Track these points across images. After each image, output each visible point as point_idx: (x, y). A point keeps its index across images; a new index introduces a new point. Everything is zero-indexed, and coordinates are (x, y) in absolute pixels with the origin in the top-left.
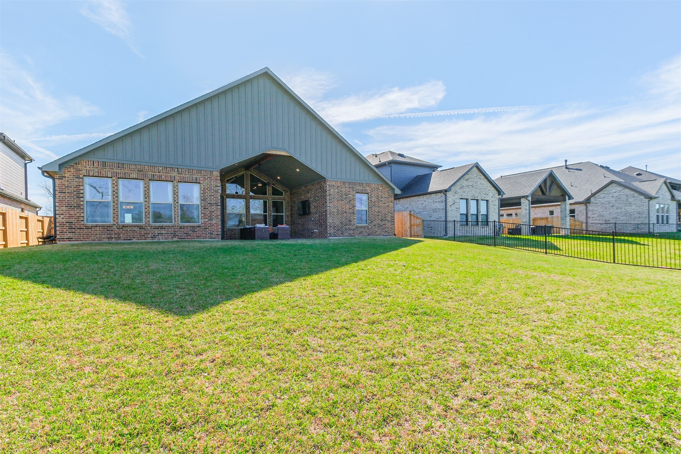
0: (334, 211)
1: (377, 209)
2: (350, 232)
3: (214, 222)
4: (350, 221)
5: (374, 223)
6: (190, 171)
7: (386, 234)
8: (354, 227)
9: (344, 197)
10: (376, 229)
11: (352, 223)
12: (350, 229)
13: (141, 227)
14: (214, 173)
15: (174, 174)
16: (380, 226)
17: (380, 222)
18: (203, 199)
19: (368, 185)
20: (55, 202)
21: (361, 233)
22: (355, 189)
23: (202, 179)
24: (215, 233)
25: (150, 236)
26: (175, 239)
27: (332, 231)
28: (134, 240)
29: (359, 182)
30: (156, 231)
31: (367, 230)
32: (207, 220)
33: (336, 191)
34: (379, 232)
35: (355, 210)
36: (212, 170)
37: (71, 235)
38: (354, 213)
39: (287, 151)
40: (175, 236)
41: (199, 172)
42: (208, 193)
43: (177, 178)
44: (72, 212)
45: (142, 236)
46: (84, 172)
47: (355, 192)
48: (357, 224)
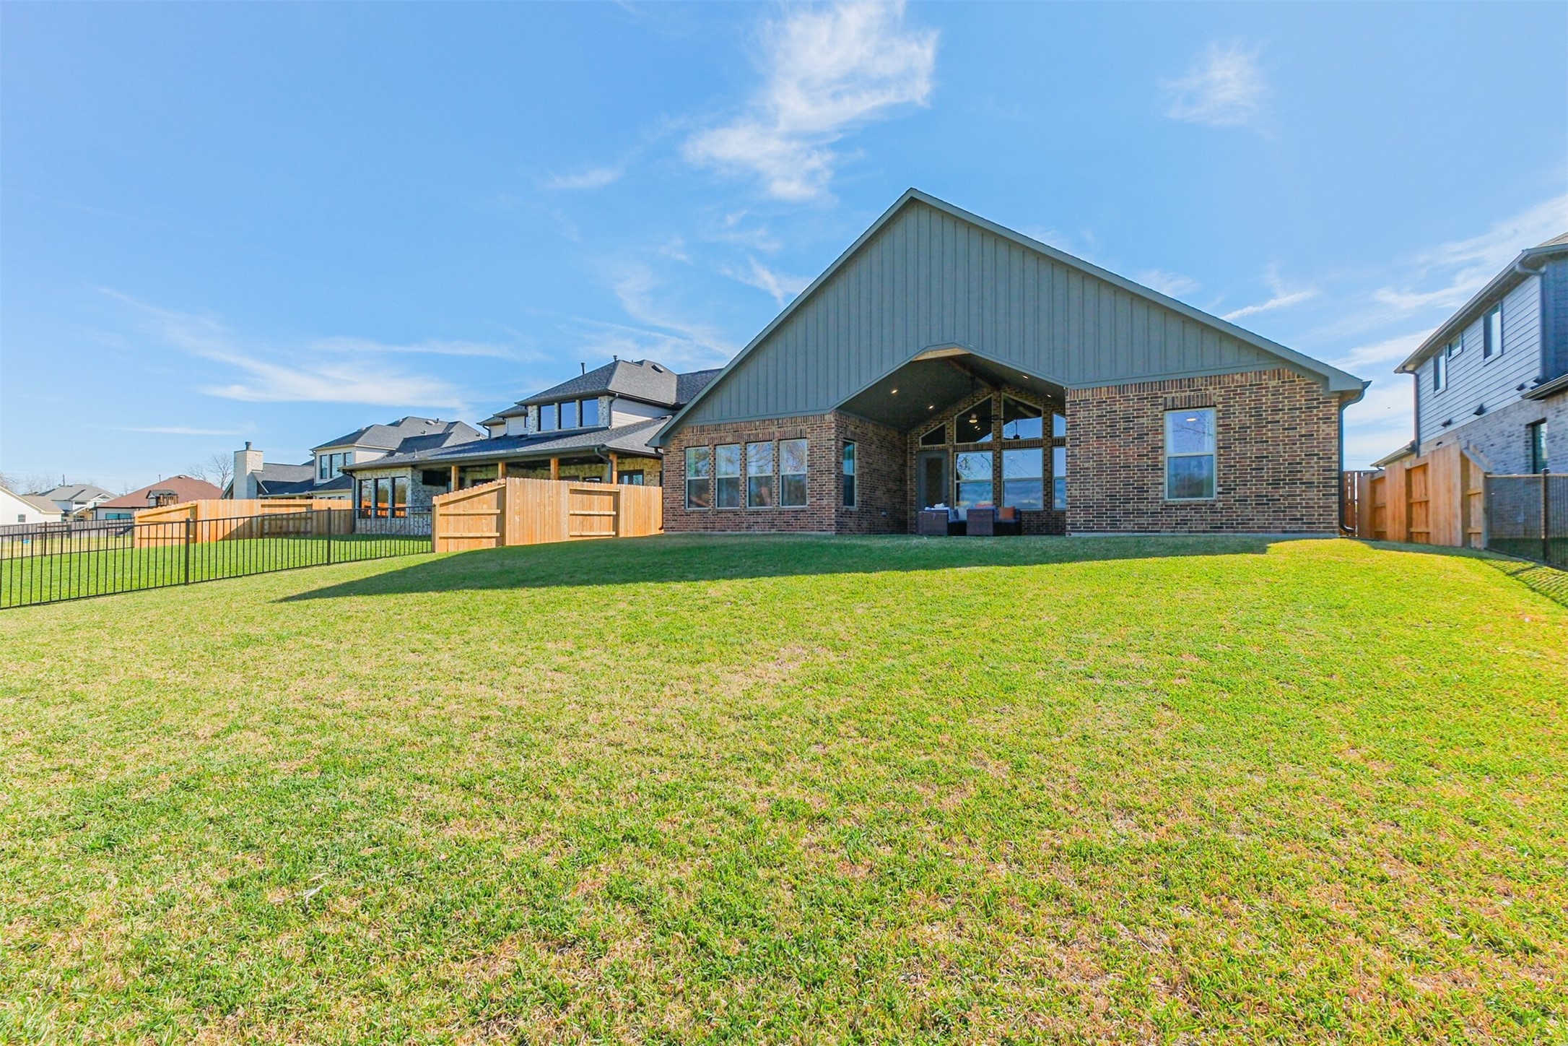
0: (1086, 465)
1: (1252, 450)
2: (1142, 520)
3: (825, 502)
4: (1141, 490)
5: (1240, 492)
6: (793, 420)
7: (1295, 527)
8: (1153, 508)
9: (1122, 425)
10: (1249, 512)
11: (1151, 494)
12: (1141, 513)
13: (735, 513)
14: (827, 417)
15: (774, 429)
16: (1263, 501)
17: (1265, 489)
18: (811, 465)
19: (1217, 380)
21: (1184, 522)
22: (1160, 400)
23: (809, 430)
24: (827, 522)
25: (744, 525)
26: (773, 531)
27: (1080, 518)
28: (729, 532)
29: (1175, 377)
30: (752, 519)
31: (1209, 516)
32: (814, 499)
33: (1095, 412)
34: (1261, 520)
35: (1160, 458)
36: (822, 412)
37: (673, 524)
38: (1156, 468)
40: (773, 526)
41: (805, 419)
42: (818, 453)
43: (777, 435)
44: (675, 495)
45: (737, 526)
46: (685, 443)
47: (1161, 408)
48: (1167, 499)
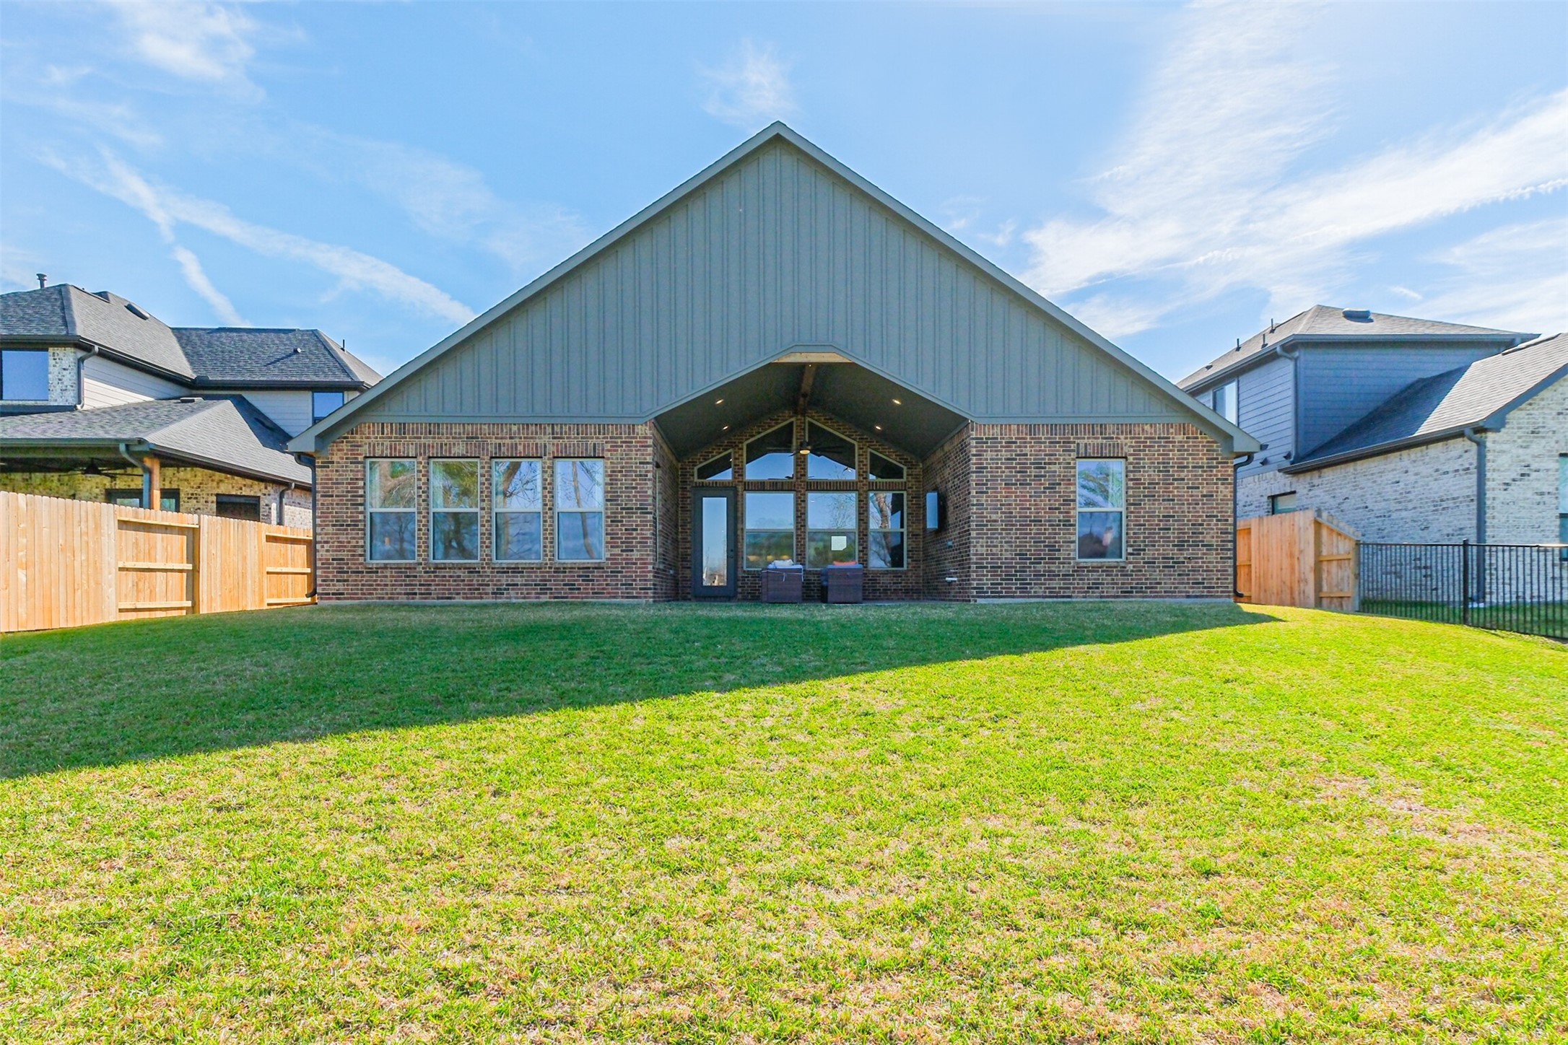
0: (994, 517)
1: (1160, 508)
2: (1056, 584)
3: (635, 555)
4: (1052, 548)
5: (1149, 553)
6: (581, 428)
7: (1197, 592)
8: (1064, 569)
9: (1033, 472)
10: (1157, 575)
11: (1062, 554)
12: (1052, 575)
13: (472, 570)
14: (639, 429)
15: (544, 439)
16: (1171, 564)
17: (1172, 551)
18: (611, 499)
19: (1126, 429)
20: (314, 518)
21: (1096, 585)
22: (1073, 446)
23: (608, 446)
24: (639, 584)
25: (490, 589)
26: (544, 598)
27: (987, 582)
28: (459, 600)
29: (1088, 421)
30: (504, 580)
31: (1120, 579)
32: (617, 551)
33: (1004, 454)
34: (1167, 584)
35: (1072, 513)
36: (630, 421)
37: (340, 587)
38: (1067, 524)
39: (838, 350)
40: (544, 590)
41: (602, 429)
42: (623, 481)
43: (551, 449)
44: (343, 538)
45: (476, 590)
46: (365, 450)
47: (1074, 455)
48: (1078, 560)
